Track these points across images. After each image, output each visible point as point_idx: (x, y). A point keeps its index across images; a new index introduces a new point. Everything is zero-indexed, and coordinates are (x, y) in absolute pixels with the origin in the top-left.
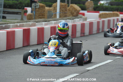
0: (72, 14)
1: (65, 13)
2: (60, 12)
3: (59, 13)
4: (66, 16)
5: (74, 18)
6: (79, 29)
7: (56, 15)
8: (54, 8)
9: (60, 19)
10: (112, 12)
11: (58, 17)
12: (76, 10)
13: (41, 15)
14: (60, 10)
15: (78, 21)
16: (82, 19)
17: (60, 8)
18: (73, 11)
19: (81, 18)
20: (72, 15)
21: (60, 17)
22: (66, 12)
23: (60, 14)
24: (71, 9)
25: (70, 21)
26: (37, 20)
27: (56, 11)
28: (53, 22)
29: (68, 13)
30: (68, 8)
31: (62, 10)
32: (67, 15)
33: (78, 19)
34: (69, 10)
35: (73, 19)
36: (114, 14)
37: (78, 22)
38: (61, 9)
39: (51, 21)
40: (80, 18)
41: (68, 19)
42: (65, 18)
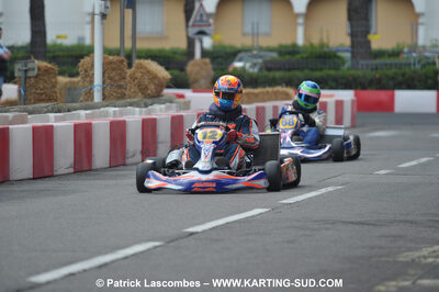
0: (143, 89)
1: (120, 87)
2: (104, 82)
3: (100, 88)
4: (123, 96)
5: (149, 101)
6: (164, 132)
7: (90, 94)
8: (86, 71)
9: (105, 103)
10: (270, 89)
11: (97, 97)
12: (154, 77)
13: (44, 96)
14: (103, 76)
15: (161, 110)
16: (174, 105)
17: (104, 73)
18: (146, 82)
19: (171, 102)
20: (143, 93)
21: (104, 98)
22: (122, 83)
23: (104, 89)
24: (139, 75)
25: (137, 109)
26: (30, 107)
27: (92, 82)
28: (83, 112)
29: (131, 88)
30: (129, 72)
31: (111, 79)
32: (127, 93)
33: (163, 106)
34: (133, 78)
35: (146, 106)
36: (276, 93)
37: (162, 113)
38: (107, 75)
39: (75, 110)
40: (168, 104)
41: (131, 105)
42: (122, 102)
